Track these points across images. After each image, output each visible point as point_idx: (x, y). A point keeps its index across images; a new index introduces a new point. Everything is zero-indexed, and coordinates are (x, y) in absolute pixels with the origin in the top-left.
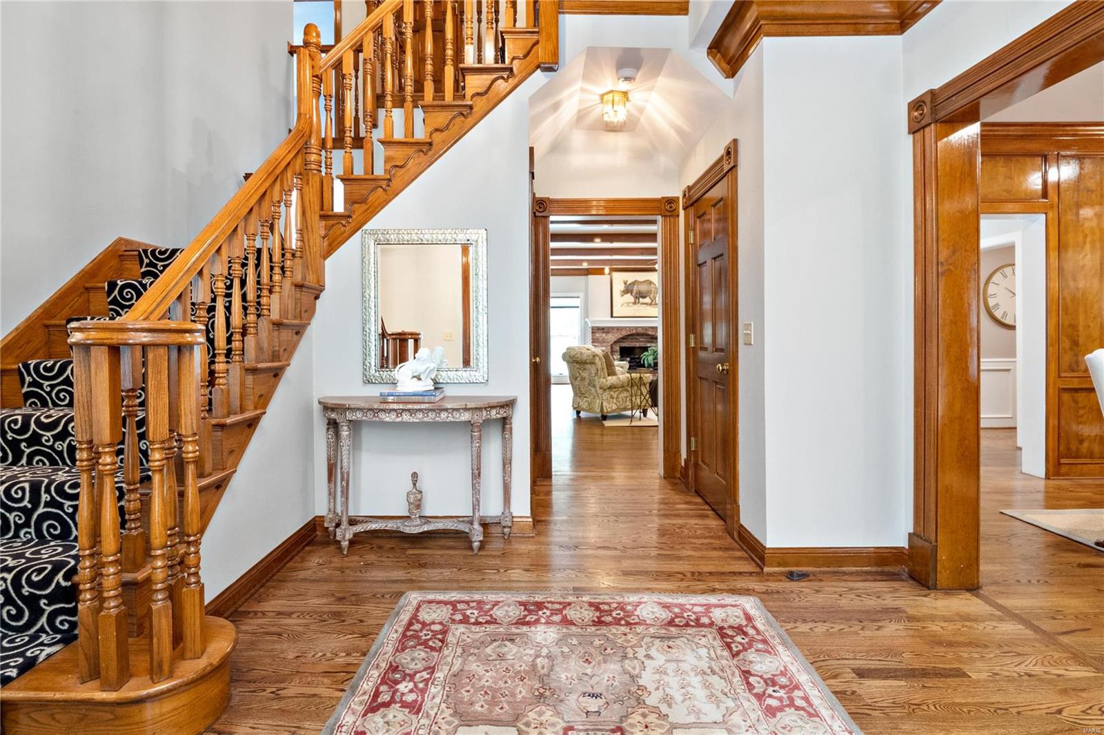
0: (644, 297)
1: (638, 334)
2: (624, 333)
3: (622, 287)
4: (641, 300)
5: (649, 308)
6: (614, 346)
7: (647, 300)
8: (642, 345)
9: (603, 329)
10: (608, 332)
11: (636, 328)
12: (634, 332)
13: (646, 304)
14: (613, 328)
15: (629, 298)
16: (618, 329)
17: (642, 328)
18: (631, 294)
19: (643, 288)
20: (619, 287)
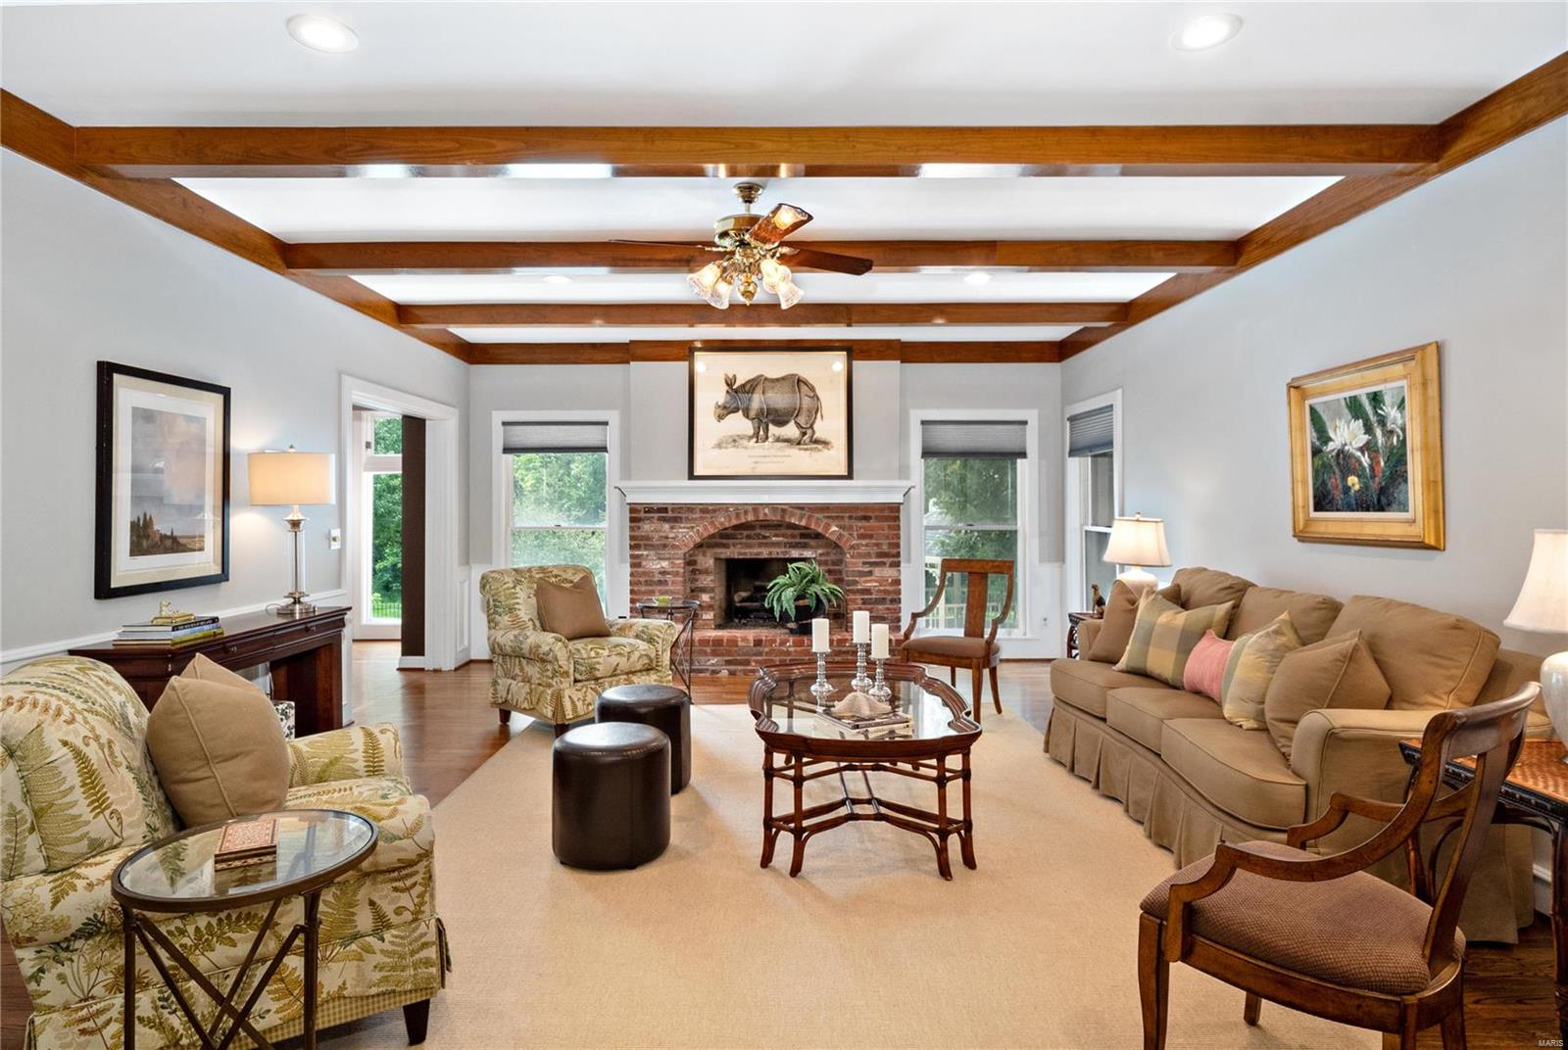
0: (781, 423)
1: (767, 525)
2: (722, 521)
3: (721, 396)
4: (773, 429)
5: (794, 451)
6: (700, 559)
7: (791, 430)
8: (777, 553)
9: (663, 509)
10: (676, 520)
11: (756, 507)
12: (751, 518)
13: (787, 441)
14: (690, 508)
15: (739, 424)
16: (707, 510)
17: (773, 507)
18: (746, 415)
19: (779, 399)
20: (711, 394)
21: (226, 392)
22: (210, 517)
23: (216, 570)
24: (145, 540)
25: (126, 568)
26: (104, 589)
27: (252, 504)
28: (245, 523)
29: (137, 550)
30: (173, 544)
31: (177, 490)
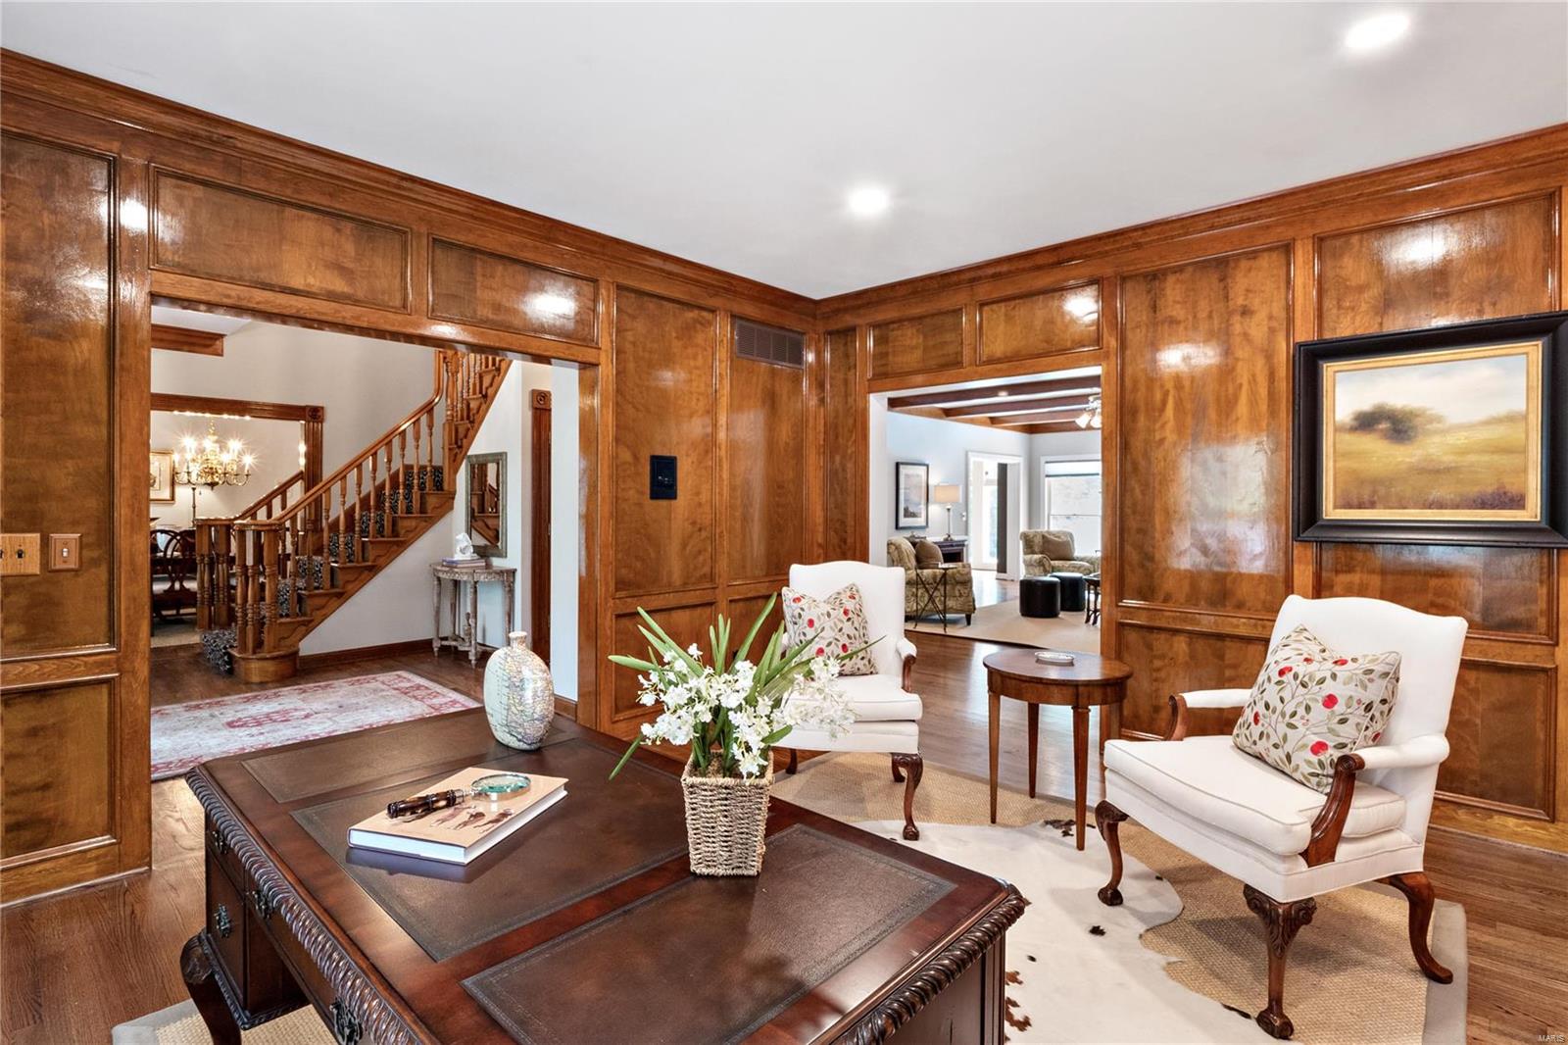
21: (927, 466)
22: (923, 507)
23: (924, 524)
24: (908, 514)
25: (904, 521)
26: (897, 527)
27: (935, 502)
28: (934, 509)
29: (905, 516)
30: (914, 515)
31: (914, 498)
